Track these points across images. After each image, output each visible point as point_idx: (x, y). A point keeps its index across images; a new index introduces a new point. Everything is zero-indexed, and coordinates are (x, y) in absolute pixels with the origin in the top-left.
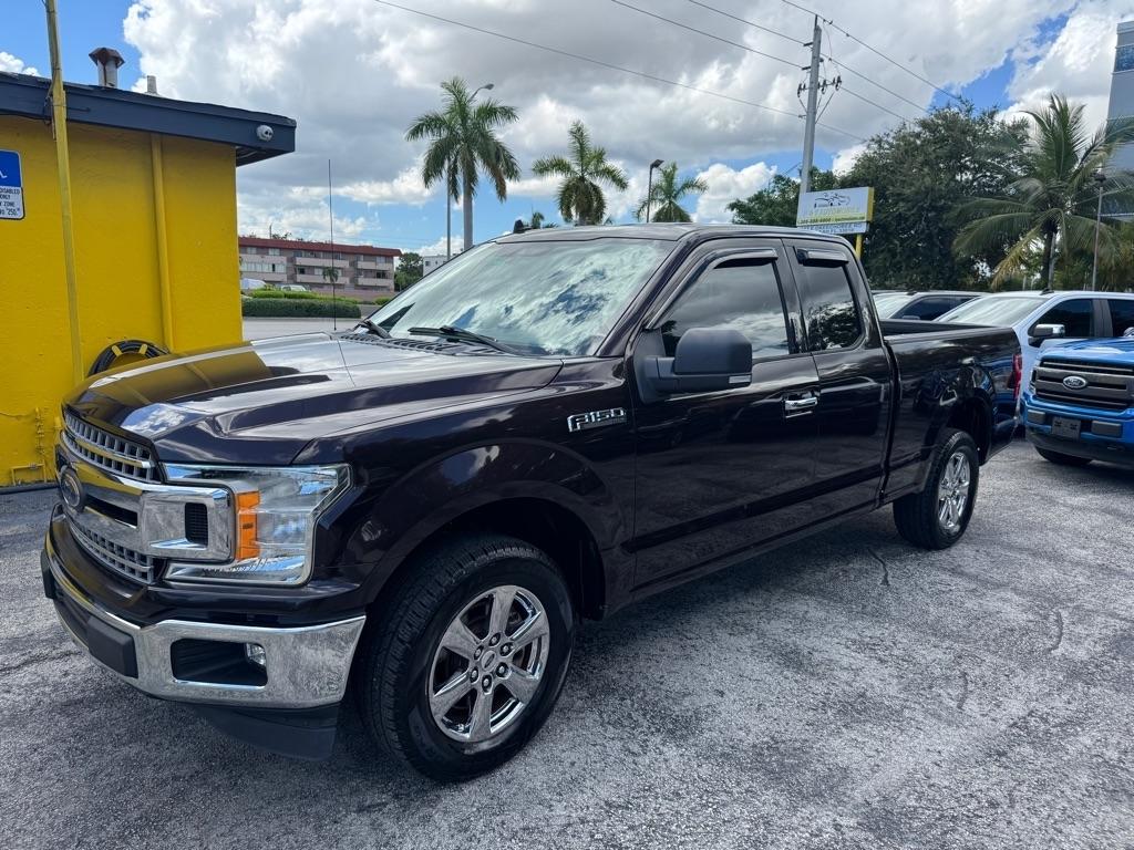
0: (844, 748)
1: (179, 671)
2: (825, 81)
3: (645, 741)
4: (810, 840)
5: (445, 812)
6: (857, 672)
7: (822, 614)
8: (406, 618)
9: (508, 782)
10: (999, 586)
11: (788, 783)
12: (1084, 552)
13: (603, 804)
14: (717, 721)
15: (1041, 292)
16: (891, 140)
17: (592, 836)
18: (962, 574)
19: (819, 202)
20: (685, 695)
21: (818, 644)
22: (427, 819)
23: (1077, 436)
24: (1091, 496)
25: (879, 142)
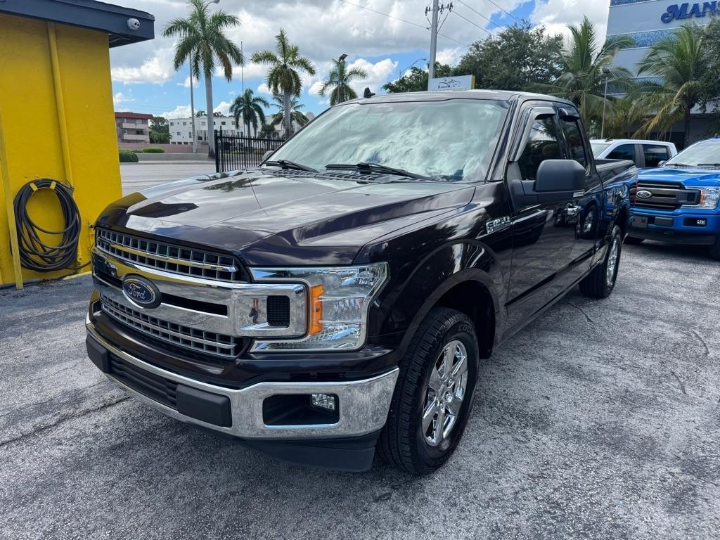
0: (641, 424)
1: (268, 419)
2: (442, 5)
3: (524, 433)
4: (662, 484)
5: (434, 495)
6: (614, 376)
7: (568, 342)
8: (411, 367)
9: (459, 469)
10: (652, 318)
11: (624, 450)
12: (679, 295)
13: (527, 476)
14: (557, 416)
15: (605, 140)
16: (483, 46)
17: (536, 498)
18: (627, 312)
19: (441, 85)
20: (527, 401)
21: (581, 360)
22: (424, 501)
23: (646, 227)
24: (657, 262)
25: (477, 47)
